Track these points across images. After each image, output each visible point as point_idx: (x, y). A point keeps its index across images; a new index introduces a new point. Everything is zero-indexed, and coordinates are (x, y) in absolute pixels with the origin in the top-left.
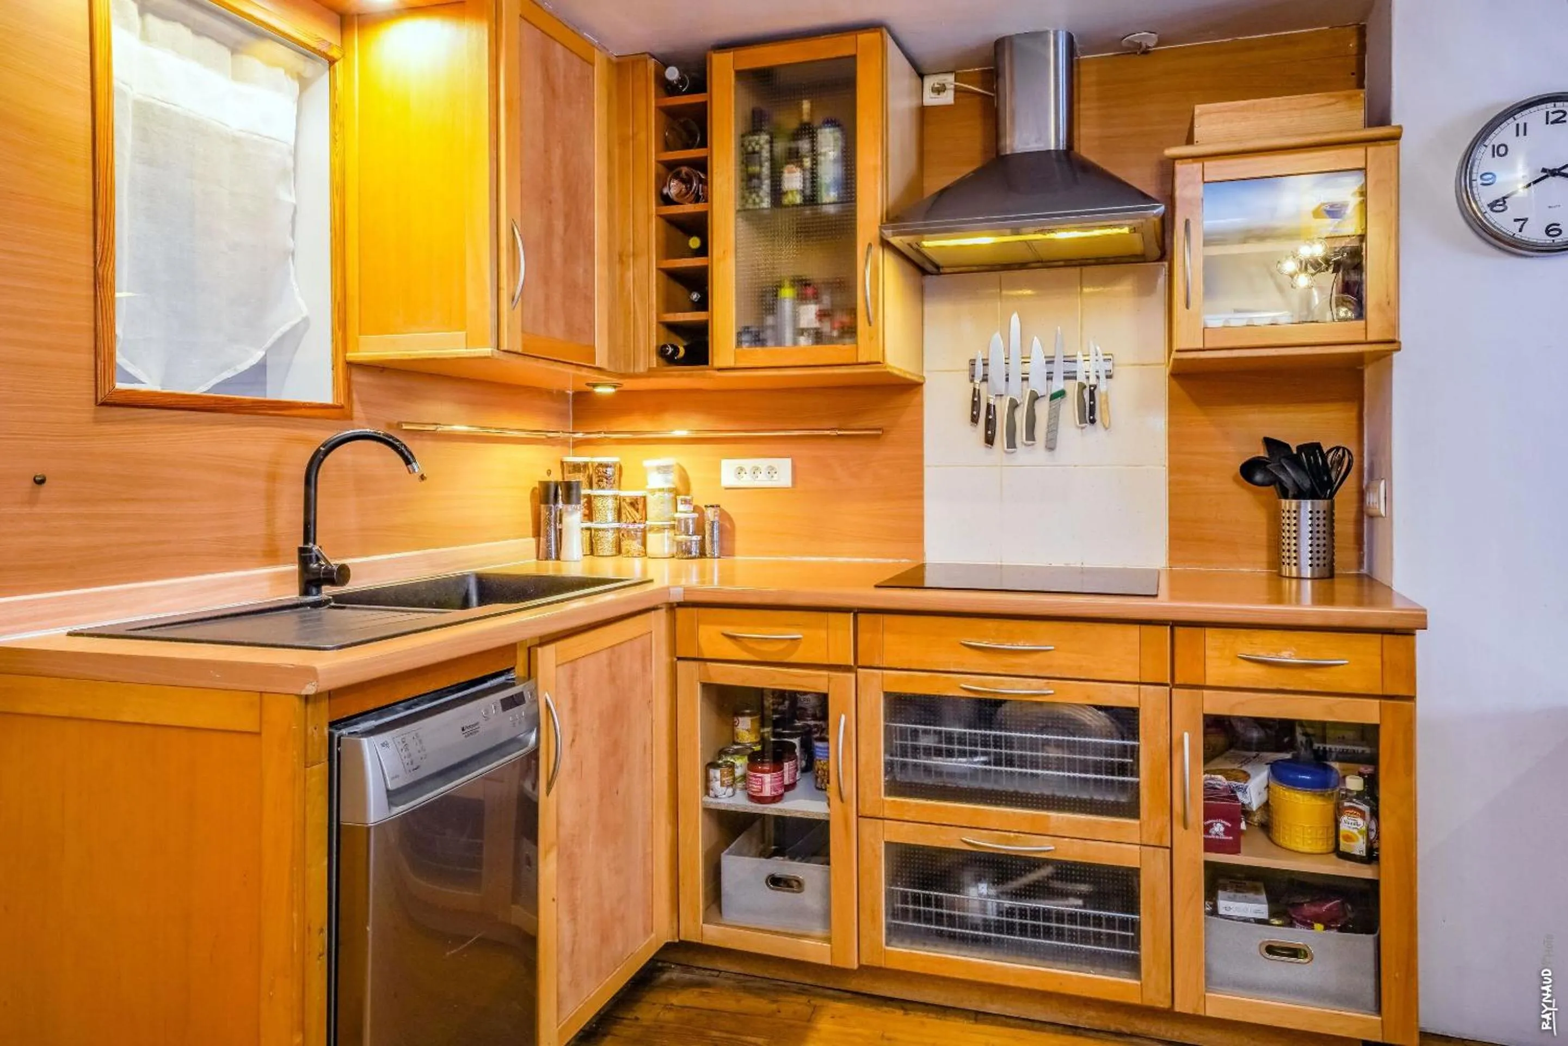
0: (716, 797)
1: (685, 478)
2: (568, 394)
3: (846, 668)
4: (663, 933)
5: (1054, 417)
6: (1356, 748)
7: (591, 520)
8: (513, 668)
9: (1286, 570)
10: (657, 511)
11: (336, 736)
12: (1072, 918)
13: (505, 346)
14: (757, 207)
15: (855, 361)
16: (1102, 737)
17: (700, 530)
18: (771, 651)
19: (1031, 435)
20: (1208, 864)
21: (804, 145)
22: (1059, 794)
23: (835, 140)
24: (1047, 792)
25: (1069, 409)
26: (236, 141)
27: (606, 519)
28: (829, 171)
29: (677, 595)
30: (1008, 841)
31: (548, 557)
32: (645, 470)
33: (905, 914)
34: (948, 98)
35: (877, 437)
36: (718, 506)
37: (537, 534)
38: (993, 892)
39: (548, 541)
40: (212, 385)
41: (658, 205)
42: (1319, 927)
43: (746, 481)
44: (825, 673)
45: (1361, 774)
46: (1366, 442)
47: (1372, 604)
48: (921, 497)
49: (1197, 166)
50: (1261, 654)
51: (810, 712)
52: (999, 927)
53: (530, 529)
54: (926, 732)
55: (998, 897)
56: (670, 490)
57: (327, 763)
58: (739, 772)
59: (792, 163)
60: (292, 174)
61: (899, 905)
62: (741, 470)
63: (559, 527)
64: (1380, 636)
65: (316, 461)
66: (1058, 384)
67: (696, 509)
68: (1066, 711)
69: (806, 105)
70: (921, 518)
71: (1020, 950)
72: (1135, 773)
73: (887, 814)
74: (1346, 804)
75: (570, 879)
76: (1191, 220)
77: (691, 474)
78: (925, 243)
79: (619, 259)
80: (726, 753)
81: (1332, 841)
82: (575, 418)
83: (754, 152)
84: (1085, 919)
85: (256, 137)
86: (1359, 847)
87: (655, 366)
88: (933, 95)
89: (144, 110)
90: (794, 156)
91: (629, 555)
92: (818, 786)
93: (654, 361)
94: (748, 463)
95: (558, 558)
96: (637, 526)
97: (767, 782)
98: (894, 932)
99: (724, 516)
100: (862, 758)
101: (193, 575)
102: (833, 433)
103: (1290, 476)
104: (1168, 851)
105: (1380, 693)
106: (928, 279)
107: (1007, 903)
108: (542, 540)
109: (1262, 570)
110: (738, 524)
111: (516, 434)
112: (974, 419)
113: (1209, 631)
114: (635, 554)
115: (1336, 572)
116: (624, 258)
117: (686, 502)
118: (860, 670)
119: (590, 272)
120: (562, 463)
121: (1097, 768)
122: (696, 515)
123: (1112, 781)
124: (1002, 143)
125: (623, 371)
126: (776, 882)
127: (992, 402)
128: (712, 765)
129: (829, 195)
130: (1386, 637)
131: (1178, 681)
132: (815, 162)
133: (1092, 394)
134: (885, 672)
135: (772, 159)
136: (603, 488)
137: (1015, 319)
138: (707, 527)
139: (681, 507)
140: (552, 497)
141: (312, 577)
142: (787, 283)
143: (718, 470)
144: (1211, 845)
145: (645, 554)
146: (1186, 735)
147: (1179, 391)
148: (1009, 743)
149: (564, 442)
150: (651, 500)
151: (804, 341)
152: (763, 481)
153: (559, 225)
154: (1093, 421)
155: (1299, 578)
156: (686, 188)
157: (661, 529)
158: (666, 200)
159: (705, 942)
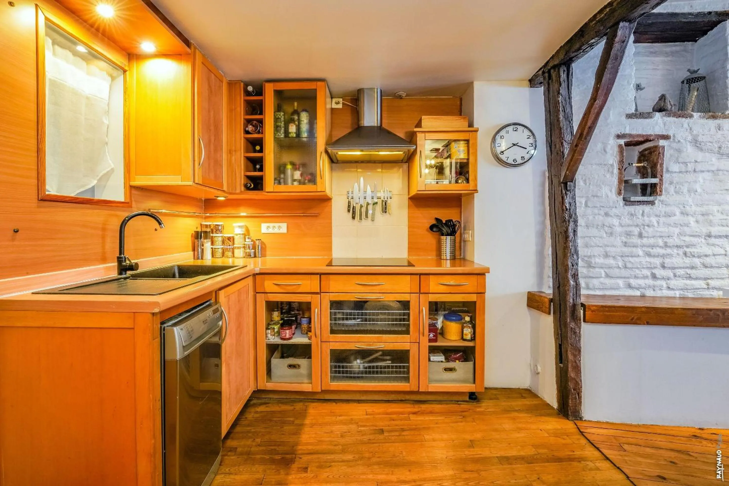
0: (269, 339)
1: (248, 230)
2: (202, 200)
3: (317, 293)
4: (252, 388)
5: (374, 210)
6: (463, 309)
7: (213, 245)
8: (211, 299)
9: (442, 257)
10: (238, 242)
11: (163, 327)
12: (388, 367)
13: (197, 182)
14: (279, 137)
15: (316, 191)
16: (397, 310)
17: (254, 248)
18: (290, 289)
19: (367, 216)
20: (429, 346)
21: (296, 117)
22: (385, 329)
23: (307, 116)
24: (381, 329)
25: (379, 208)
26: (87, 98)
27: (219, 246)
28: (305, 127)
29: (257, 270)
30: (370, 345)
31: (198, 259)
32: (234, 227)
33: (336, 372)
34: (340, 106)
35: (316, 216)
36: (260, 240)
37: (194, 250)
38: (362, 362)
39: (198, 253)
40: (77, 193)
41: (244, 134)
42: (457, 361)
43: (271, 231)
44: (310, 295)
45: (469, 316)
46: (462, 219)
47: (464, 266)
48: (331, 236)
49: (423, 135)
50: (445, 282)
51: (296, 309)
52: (366, 373)
53: (191, 248)
54: (339, 313)
55: (363, 363)
56: (243, 234)
57: (160, 338)
58: (276, 330)
59: (292, 123)
60: (107, 112)
61: (333, 369)
62: (268, 227)
63: (202, 247)
64: (477, 276)
65: (124, 223)
66: (376, 200)
67: (252, 241)
68: (387, 303)
69: (296, 104)
70: (331, 243)
71: (374, 379)
72: (408, 320)
73: (331, 340)
74: (465, 325)
75: (229, 373)
76: (422, 151)
77: (250, 229)
78: (340, 153)
79: (230, 152)
80: (271, 324)
81: (461, 336)
82: (205, 208)
83: (278, 118)
84: (392, 367)
85: (95, 97)
86: (469, 337)
87: (243, 190)
88: (336, 105)
89: (53, 83)
90: (292, 121)
91: (228, 257)
92: (303, 333)
93: (243, 188)
94: (271, 225)
95: (202, 259)
96: (230, 247)
97: (287, 333)
98: (333, 378)
99: (263, 243)
100: (322, 323)
101: (75, 268)
102: (303, 215)
103: (445, 230)
104: (418, 344)
105: (476, 292)
106: (334, 165)
107: (366, 365)
108: (196, 252)
109: (434, 257)
110: (268, 246)
111: (186, 214)
112: (349, 211)
113: (431, 276)
114: (230, 257)
115: (456, 257)
116: (232, 152)
117: (248, 238)
118: (322, 294)
119: (221, 156)
120: (201, 225)
121: (396, 320)
122: (252, 243)
123: (397, 324)
124: (360, 123)
125: (231, 192)
126: (291, 366)
127: (354, 205)
128: (267, 329)
129: (305, 135)
130: (478, 276)
131: (421, 292)
132: (299, 124)
133: (386, 203)
134: (330, 294)
135: (284, 121)
136: (218, 233)
137: (362, 179)
138: (257, 247)
139: (247, 240)
140: (199, 237)
141: (123, 268)
142: (289, 164)
143: (260, 227)
144: (430, 341)
145: (234, 256)
146: (424, 308)
147: (411, 203)
148: (366, 314)
149: (201, 217)
150: (236, 238)
151: (295, 183)
152: (276, 231)
153: (213, 138)
154: (386, 212)
155: (446, 259)
156: (255, 129)
157: (239, 248)
158: (247, 132)
159: (267, 389)
